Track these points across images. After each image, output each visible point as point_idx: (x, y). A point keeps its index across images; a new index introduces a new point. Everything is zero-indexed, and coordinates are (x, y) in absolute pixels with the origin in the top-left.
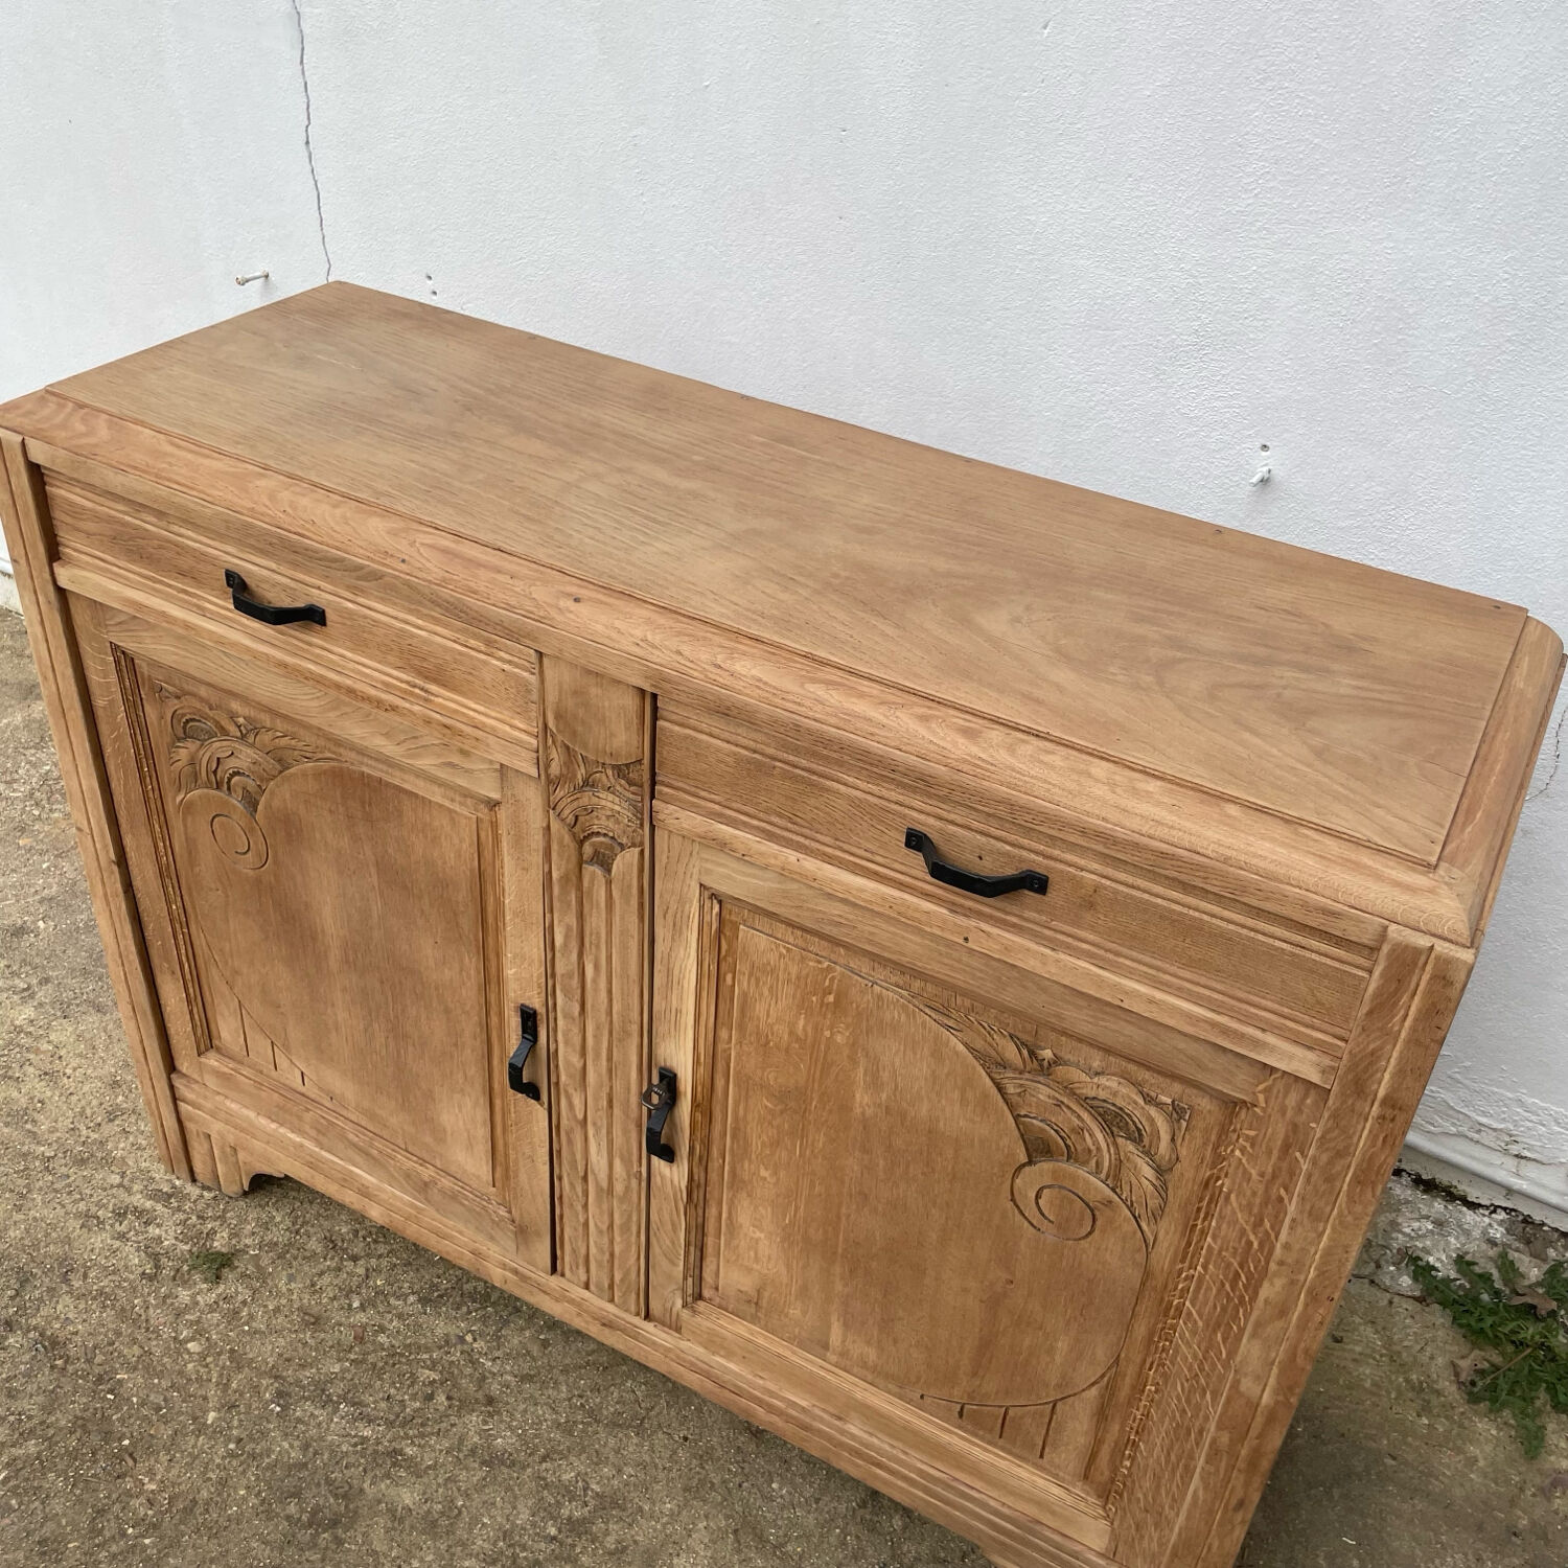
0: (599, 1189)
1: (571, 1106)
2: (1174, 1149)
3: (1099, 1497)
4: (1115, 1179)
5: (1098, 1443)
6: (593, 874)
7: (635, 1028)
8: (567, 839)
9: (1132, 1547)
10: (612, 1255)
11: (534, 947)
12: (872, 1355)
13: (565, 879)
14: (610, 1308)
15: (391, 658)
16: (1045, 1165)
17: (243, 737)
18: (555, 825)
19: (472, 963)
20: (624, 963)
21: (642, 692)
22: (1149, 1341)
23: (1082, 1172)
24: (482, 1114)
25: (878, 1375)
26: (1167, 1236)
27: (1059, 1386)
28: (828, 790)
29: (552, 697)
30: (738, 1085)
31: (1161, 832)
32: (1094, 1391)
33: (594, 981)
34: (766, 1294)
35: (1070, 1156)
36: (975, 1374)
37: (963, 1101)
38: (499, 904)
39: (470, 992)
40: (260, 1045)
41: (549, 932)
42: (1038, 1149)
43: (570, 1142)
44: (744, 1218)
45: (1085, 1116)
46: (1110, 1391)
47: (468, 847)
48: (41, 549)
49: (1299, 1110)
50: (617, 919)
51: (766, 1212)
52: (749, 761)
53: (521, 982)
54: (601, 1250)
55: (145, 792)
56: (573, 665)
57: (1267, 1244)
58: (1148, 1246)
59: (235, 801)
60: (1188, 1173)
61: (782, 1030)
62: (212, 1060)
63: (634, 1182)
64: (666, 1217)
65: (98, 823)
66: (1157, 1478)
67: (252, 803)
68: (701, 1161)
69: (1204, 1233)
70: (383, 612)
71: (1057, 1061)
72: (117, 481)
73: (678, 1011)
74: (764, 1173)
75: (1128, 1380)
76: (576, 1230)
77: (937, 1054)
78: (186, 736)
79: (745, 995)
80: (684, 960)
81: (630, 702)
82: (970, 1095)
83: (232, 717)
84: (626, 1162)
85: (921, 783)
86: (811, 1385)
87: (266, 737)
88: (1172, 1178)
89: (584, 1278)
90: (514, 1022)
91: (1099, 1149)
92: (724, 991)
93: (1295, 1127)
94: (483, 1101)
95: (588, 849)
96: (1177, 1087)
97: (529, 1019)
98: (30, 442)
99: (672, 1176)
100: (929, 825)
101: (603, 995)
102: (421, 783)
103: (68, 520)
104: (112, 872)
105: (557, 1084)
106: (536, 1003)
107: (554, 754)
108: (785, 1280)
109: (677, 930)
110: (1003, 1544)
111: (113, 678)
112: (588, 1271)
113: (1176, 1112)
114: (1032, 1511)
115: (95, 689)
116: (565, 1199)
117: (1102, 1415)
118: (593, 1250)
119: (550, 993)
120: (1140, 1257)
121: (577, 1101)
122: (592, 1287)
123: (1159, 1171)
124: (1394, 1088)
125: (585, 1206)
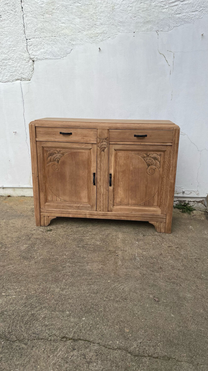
0: (102, 194)
1: (99, 184)
2: (160, 159)
3: (159, 207)
4: (156, 166)
5: (158, 199)
6: (103, 152)
7: (107, 170)
8: (100, 149)
9: (163, 211)
10: (104, 204)
11: (95, 165)
12: (134, 202)
13: (99, 154)
14: (103, 212)
15: (80, 136)
16: (150, 167)
17: (58, 153)
18: (98, 148)
19: (87, 171)
20: (106, 162)
21: (108, 129)
22: (161, 183)
23: (153, 166)
24: (87, 192)
25: (135, 205)
26: (161, 169)
27: (154, 194)
28: (126, 134)
29: (98, 133)
30: (118, 173)
31: (156, 126)
32: (157, 193)
33: (102, 166)
34: (122, 200)
35: (152, 165)
36: (145, 198)
37: (141, 163)
38: (91, 162)
39: (86, 175)
40: (55, 198)
41: (97, 162)
42: (149, 165)
43: (99, 189)
44: (119, 191)
45: (152, 159)
46: (158, 192)
47: (87, 156)
48: (35, 136)
49: (170, 149)
50: (105, 156)
51: (122, 188)
52: (119, 133)
53: (93, 170)
54: (102, 204)
55: (43, 166)
56: (101, 129)
57: (170, 165)
58: (160, 171)
59: (56, 162)
60: (162, 161)
61: (123, 163)
62: (47, 204)
63: (107, 191)
64: (110, 195)
65: (36, 171)
66: (164, 200)
67: (58, 162)
68: (114, 185)
69: (164, 167)
70: (79, 131)
71: (149, 154)
72: (47, 126)
73: (112, 166)
74: (121, 183)
75: (160, 189)
76: (99, 202)
77: (138, 159)
78: (50, 156)
79: (119, 161)
80: (113, 159)
81: (107, 131)
82: (142, 162)
83: (57, 151)
84: (106, 189)
85: (135, 129)
86: (128, 210)
87: (61, 152)
88: (161, 163)
89: (100, 210)
90: (92, 176)
91: (154, 163)
92: (116, 162)
93: (170, 151)
94: (87, 190)
95: (102, 150)
96: (160, 152)
97: (94, 174)
98: (35, 124)
99: (111, 188)
100: (137, 134)
101: (103, 167)
102: (82, 150)
103: (38, 133)
104: (37, 178)
105: (97, 182)
106: (95, 172)
107: (98, 140)
108: (124, 197)
109: (112, 156)
110: (151, 219)
111: (41, 151)
112: (100, 208)
113: (160, 155)
114: (153, 213)
115: (38, 153)
116: (98, 199)
117: (158, 196)
118: (101, 204)
119: (97, 170)
120: (159, 173)
121: (100, 183)
122: (101, 211)
123: (160, 162)
124: (177, 142)
125: (100, 198)
